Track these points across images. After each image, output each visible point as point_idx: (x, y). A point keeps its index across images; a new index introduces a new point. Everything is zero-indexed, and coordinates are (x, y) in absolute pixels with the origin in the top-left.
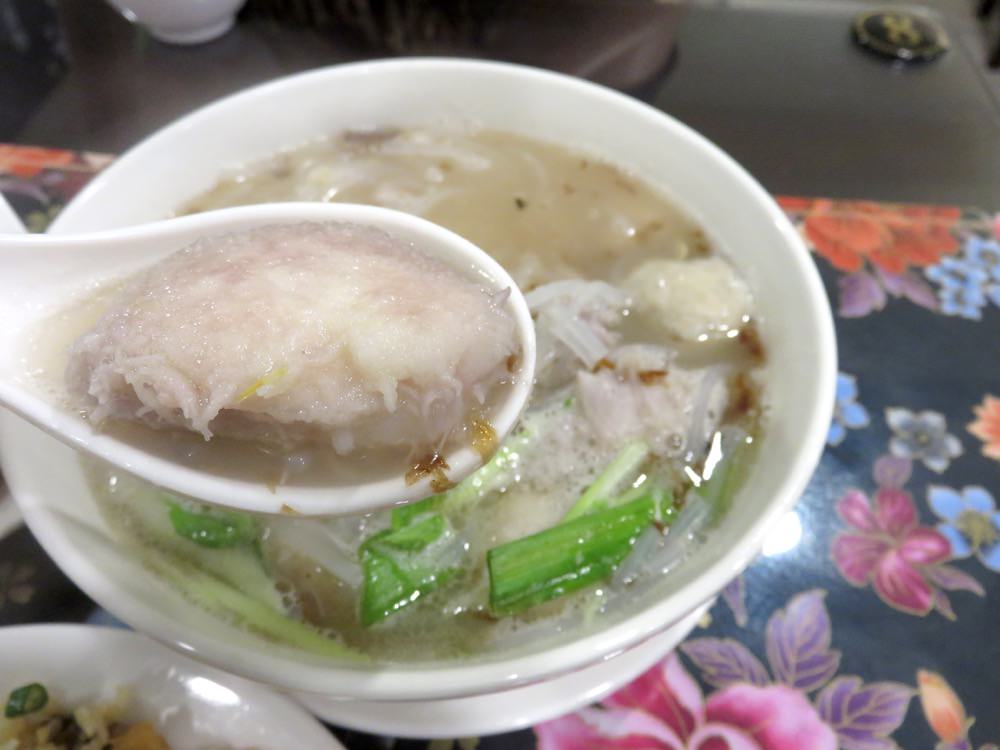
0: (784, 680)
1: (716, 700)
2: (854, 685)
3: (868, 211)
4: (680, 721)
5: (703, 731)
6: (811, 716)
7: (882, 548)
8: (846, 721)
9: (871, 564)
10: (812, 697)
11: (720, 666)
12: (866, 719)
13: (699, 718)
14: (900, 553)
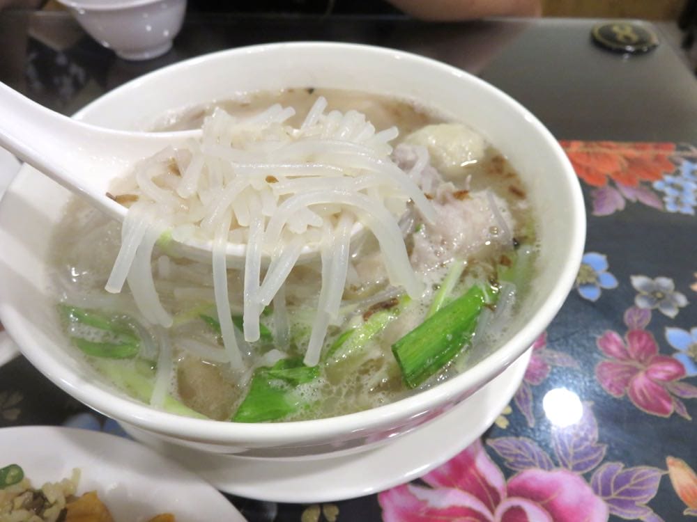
0: (565, 465)
1: (514, 480)
2: (619, 468)
3: (609, 147)
4: (488, 495)
5: (506, 504)
6: (588, 490)
7: (634, 371)
8: (614, 495)
9: (626, 382)
10: (587, 477)
11: (516, 456)
12: (628, 493)
13: (503, 495)
14: (647, 373)
